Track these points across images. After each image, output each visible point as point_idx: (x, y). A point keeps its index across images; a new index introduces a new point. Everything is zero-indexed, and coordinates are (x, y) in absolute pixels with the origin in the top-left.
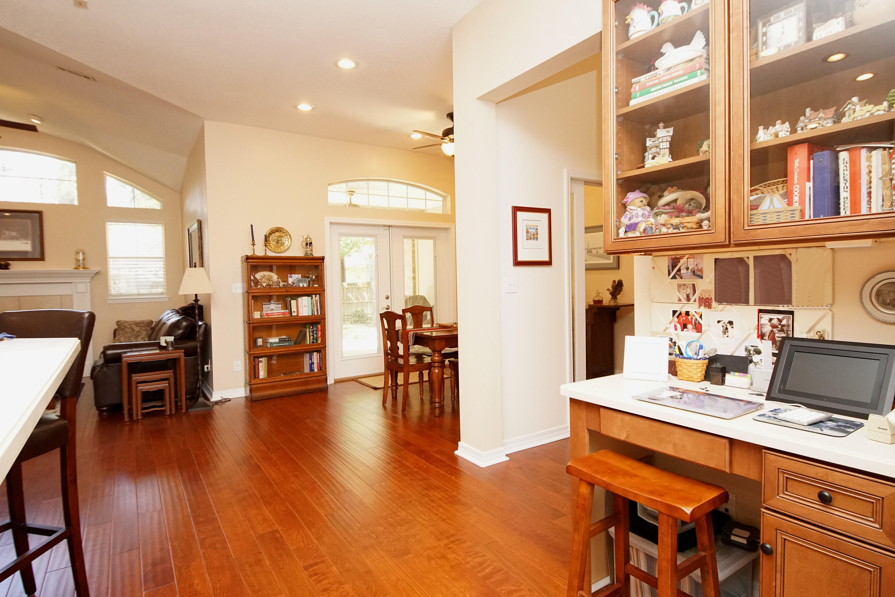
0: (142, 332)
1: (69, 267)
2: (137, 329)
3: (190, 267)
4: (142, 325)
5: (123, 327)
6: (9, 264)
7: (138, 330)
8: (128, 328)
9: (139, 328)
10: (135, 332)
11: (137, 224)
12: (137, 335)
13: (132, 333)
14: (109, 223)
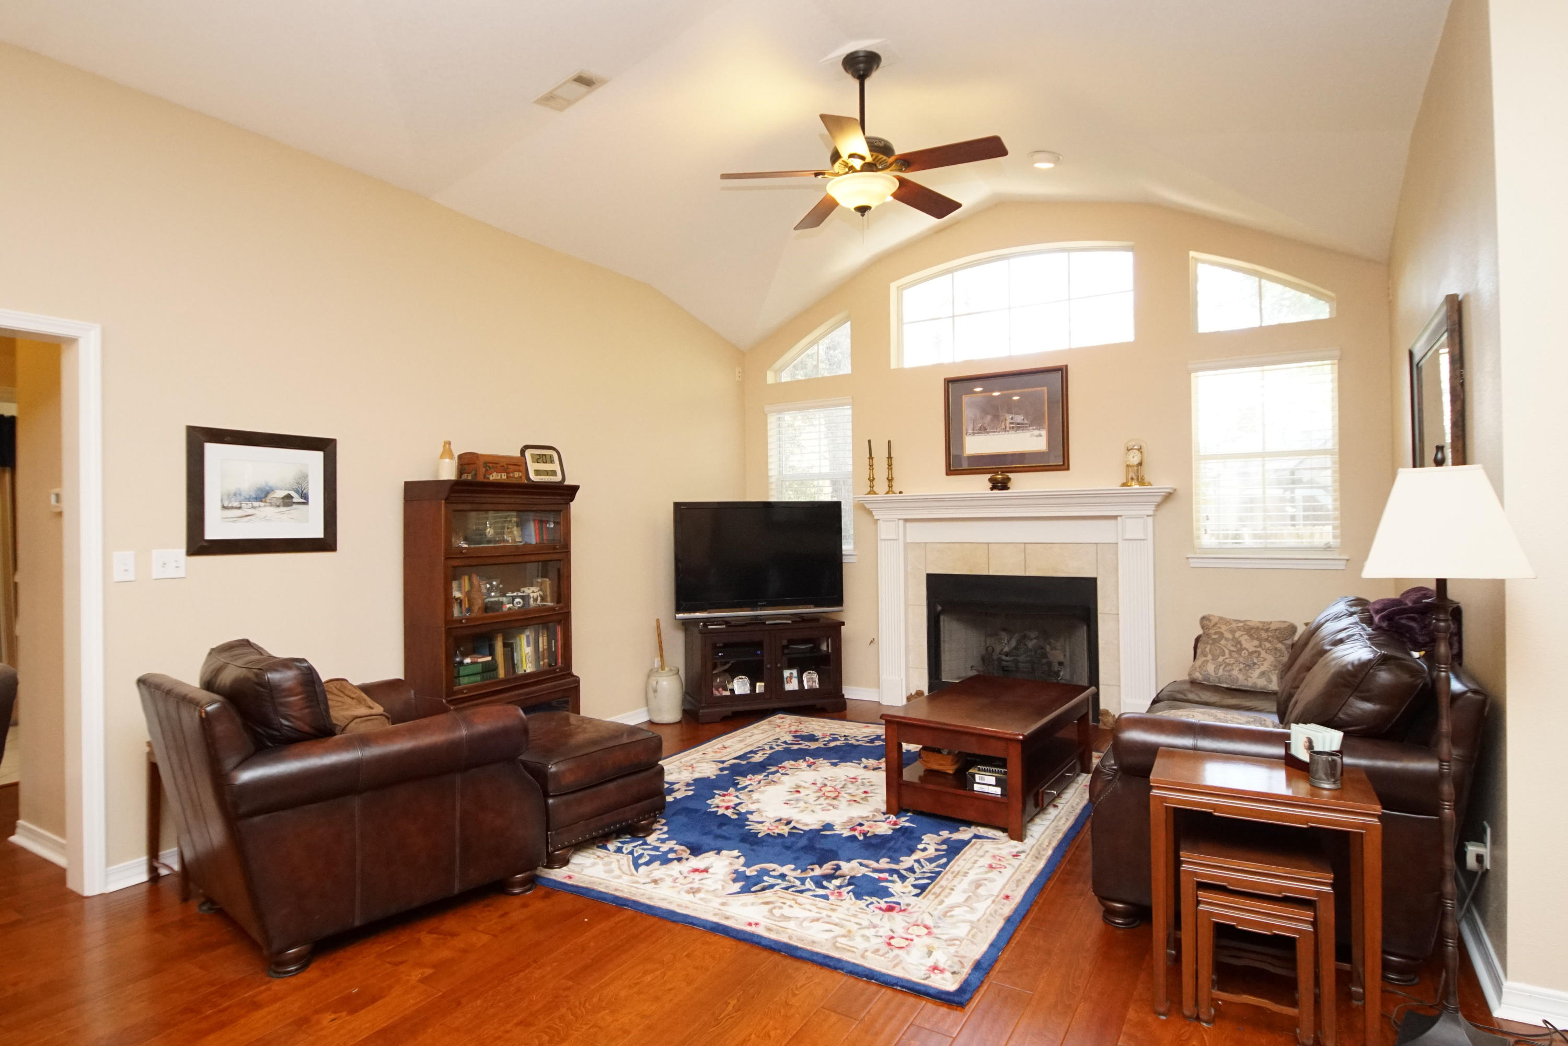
0: (1263, 654)
1: (1112, 482)
2: (1249, 645)
3: (1414, 466)
4: (1264, 635)
5: (1216, 636)
6: (1009, 479)
7: (1252, 649)
8: (1227, 639)
9: (1256, 643)
10: (1244, 653)
11: (1266, 367)
12: (1250, 662)
13: (1235, 655)
14: (1200, 373)
